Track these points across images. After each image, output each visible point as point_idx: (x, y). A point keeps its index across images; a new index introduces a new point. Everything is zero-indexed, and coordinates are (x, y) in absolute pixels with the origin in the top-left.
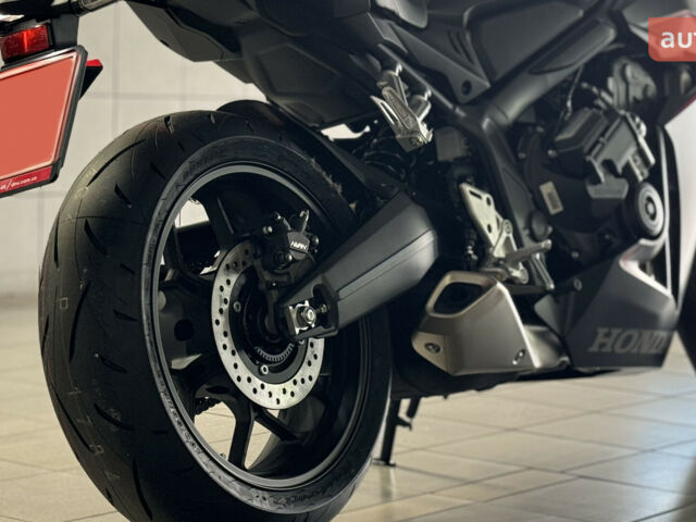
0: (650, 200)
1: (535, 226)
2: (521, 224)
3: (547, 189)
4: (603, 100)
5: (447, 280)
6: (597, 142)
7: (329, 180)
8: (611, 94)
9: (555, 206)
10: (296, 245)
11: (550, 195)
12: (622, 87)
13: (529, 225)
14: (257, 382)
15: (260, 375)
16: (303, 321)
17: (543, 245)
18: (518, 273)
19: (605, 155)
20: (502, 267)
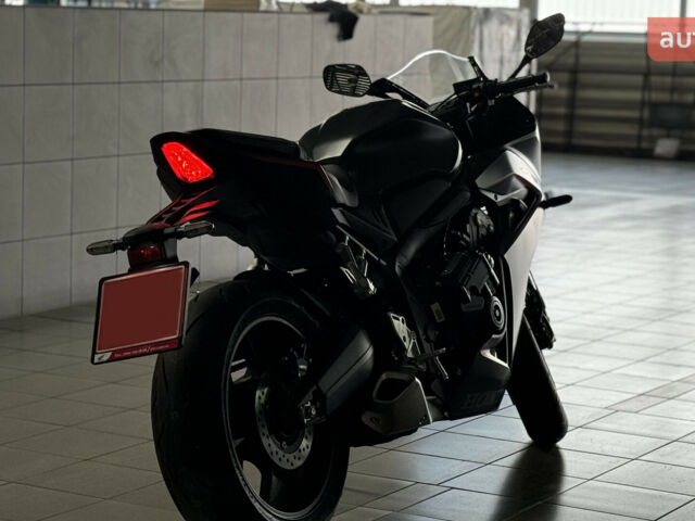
0: (497, 307)
1: (429, 332)
2: (421, 332)
3: (435, 307)
4: (465, 240)
5: (384, 376)
6: (467, 275)
7: (311, 319)
8: (468, 235)
9: (440, 318)
10: (302, 367)
11: (437, 311)
12: (475, 229)
13: (425, 333)
14: (281, 453)
15: (282, 448)
16: (308, 415)
17: (441, 351)
18: (422, 367)
19: (471, 283)
20: (414, 364)
